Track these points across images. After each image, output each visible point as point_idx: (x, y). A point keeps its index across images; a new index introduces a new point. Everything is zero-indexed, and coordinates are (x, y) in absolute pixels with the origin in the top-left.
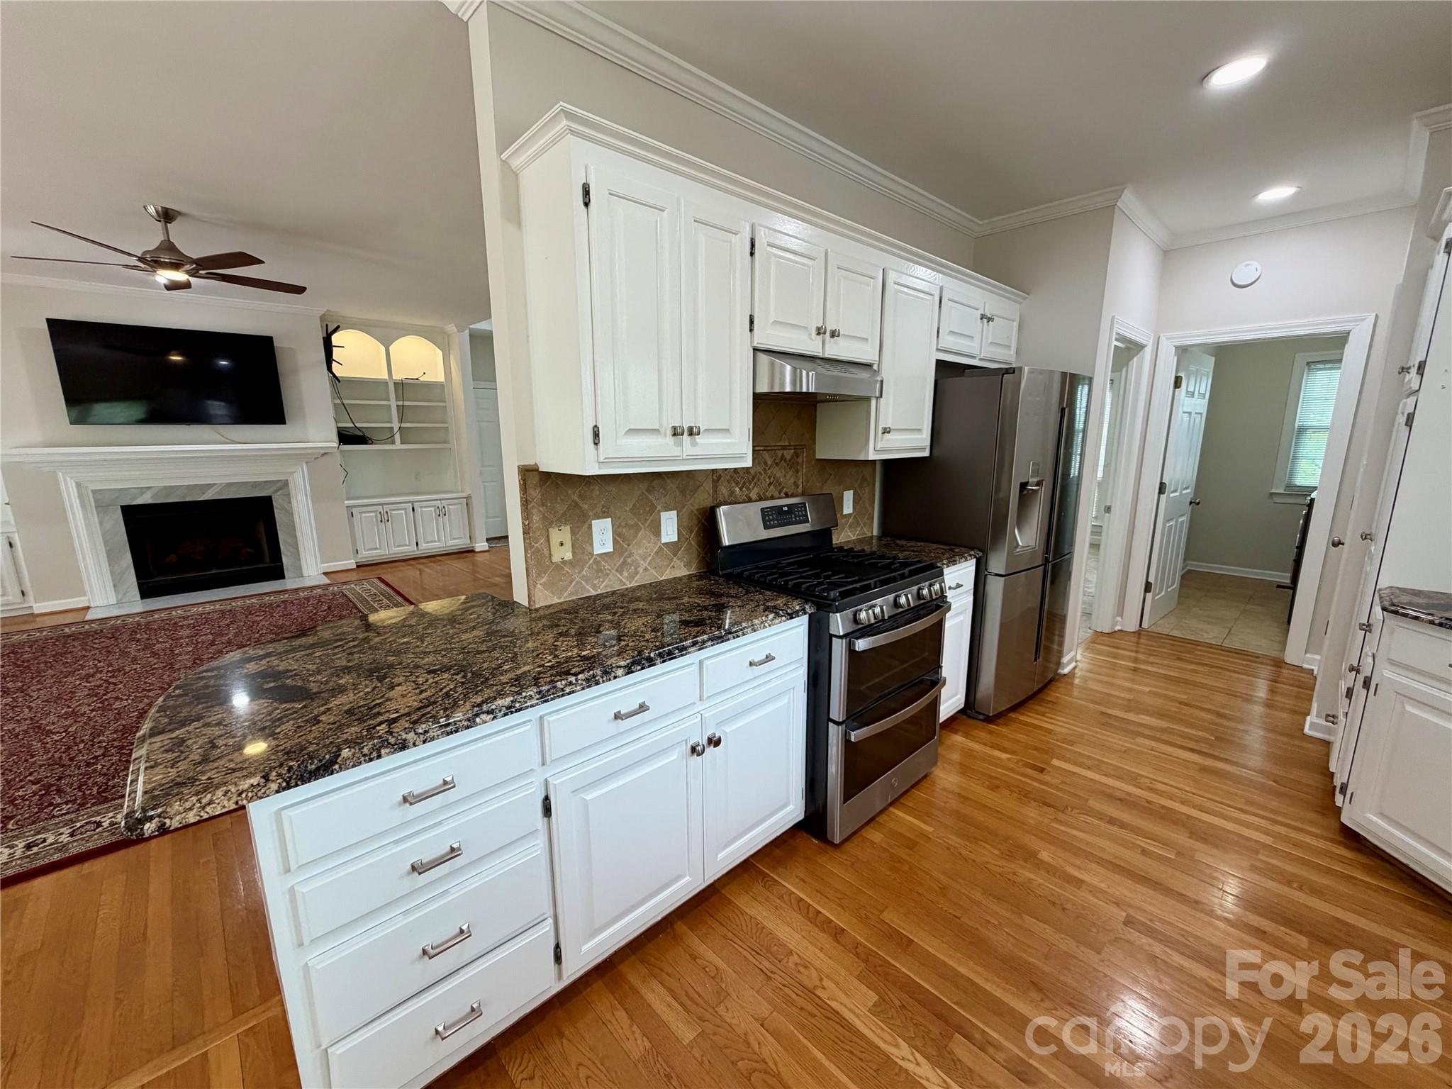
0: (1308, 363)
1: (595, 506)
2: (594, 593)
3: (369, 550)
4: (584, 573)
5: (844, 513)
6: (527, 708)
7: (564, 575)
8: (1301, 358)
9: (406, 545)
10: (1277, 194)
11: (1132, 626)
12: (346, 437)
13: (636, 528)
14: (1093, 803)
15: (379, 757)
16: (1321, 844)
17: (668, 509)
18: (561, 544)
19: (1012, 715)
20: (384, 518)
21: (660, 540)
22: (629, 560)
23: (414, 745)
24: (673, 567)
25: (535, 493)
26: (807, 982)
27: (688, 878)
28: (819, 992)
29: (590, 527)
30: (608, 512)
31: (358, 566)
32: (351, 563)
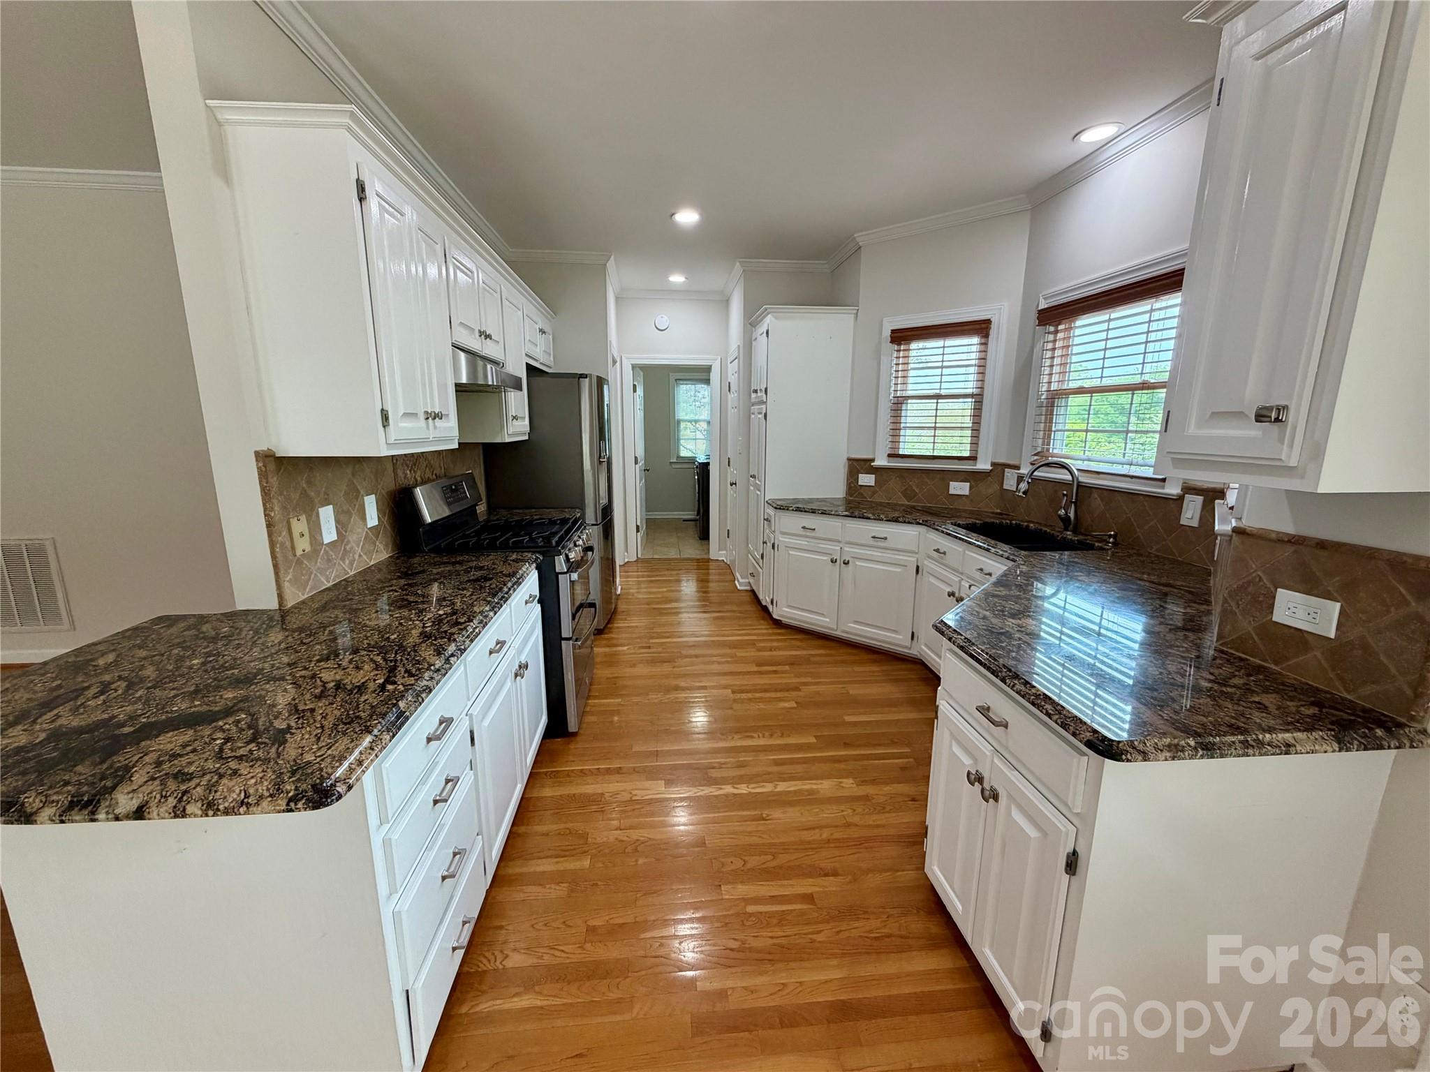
0: (676, 380)
1: (319, 493)
2: (328, 584)
4: (319, 564)
7: (305, 568)
8: (673, 376)
10: (677, 279)
11: (635, 559)
13: (349, 514)
14: (684, 652)
16: (770, 631)
17: (369, 493)
18: (301, 535)
19: (609, 626)
21: (366, 524)
22: (348, 548)
24: (377, 551)
25: (274, 481)
26: (626, 799)
28: (634, 798)
29: (318, 515)
30: (329, 499)
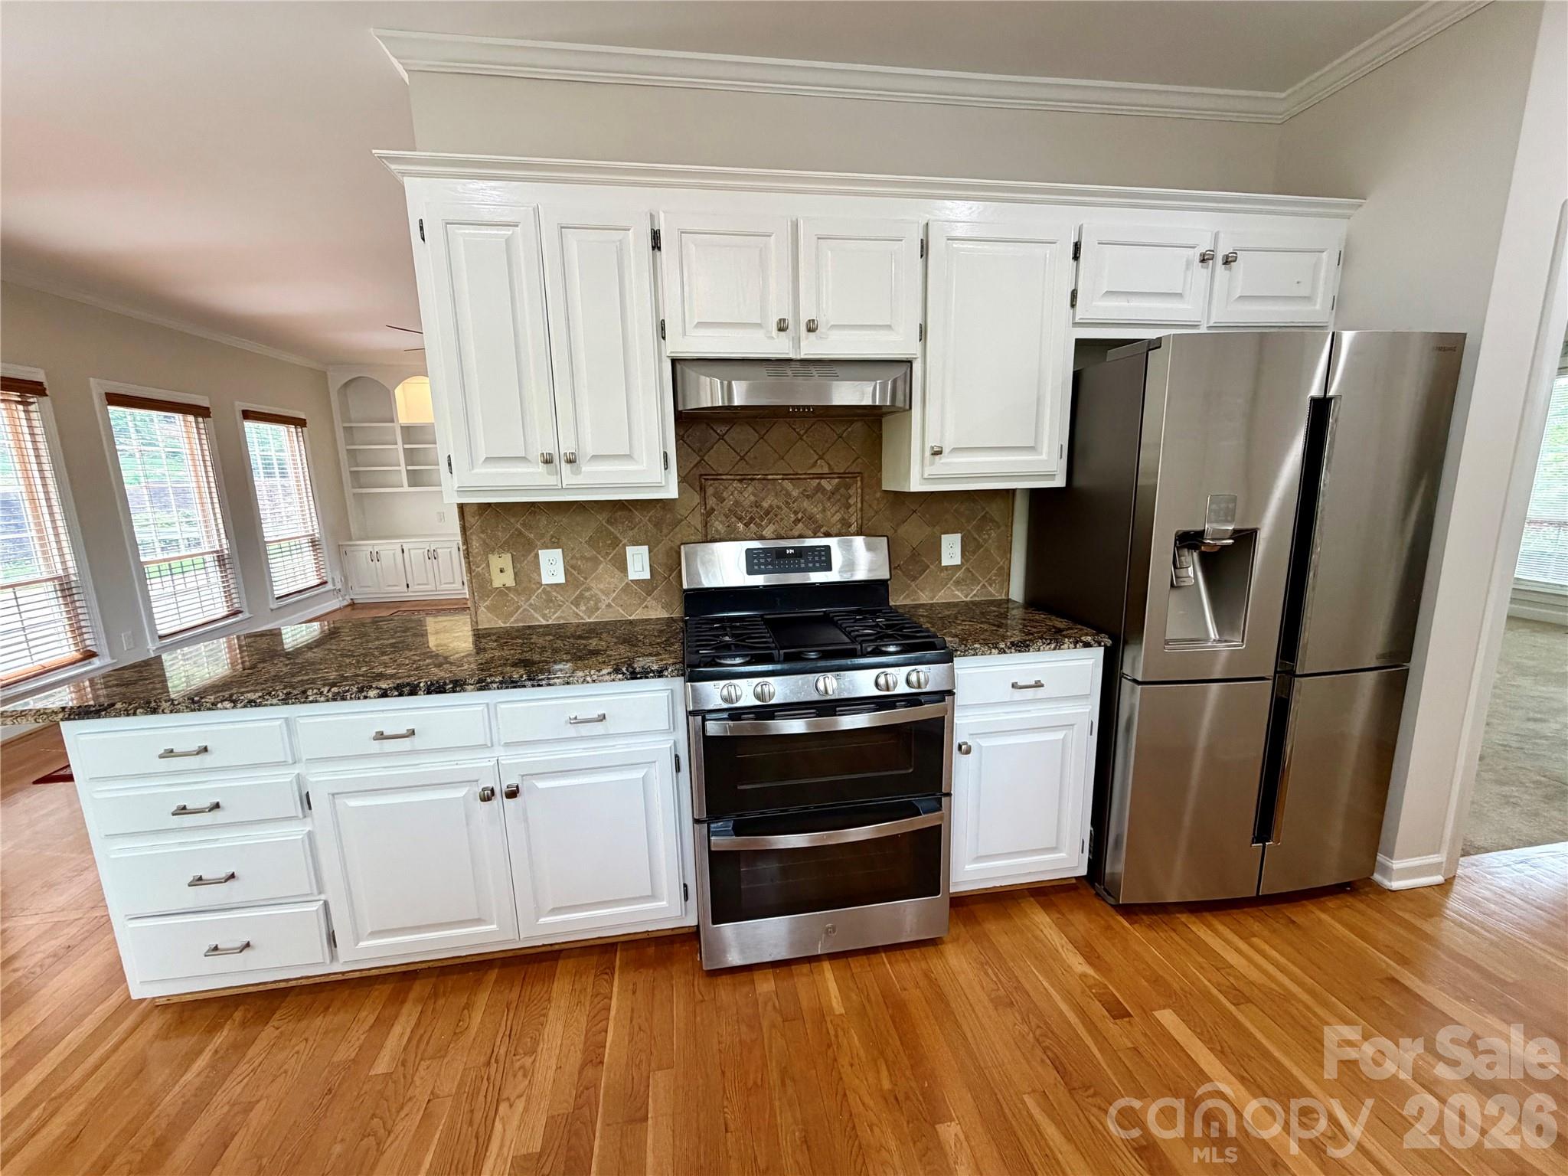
1: (542, 536)
2: (544, 622)
4: (532, 601)
5: (944, 564)
6: (266, 705)
7: (509, 601)
13: (595, 561)
15: (135, 714)
17: (636, 543)
18: (501, 571)
21: (626, 576)
22: (587, 594)
23: (163, 712)
24: (646, 607)
27: (495, 926)
29: (537, 556)
30: (558, 543)
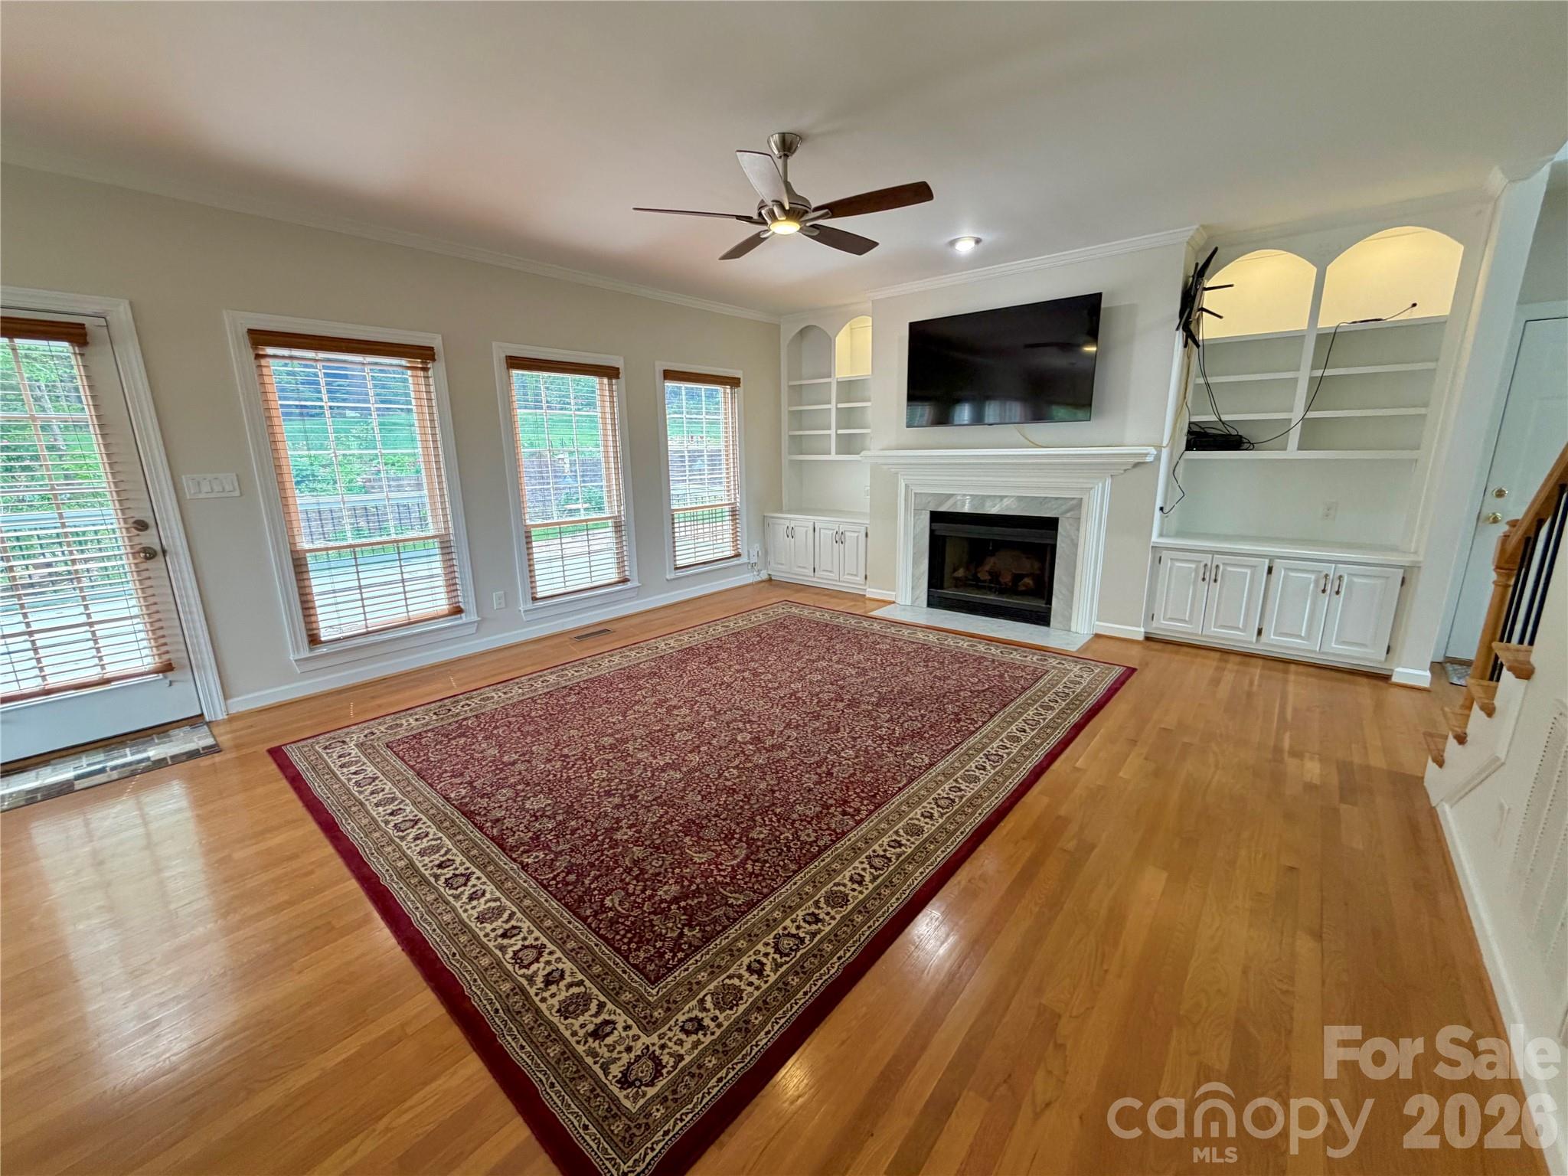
3: (1171, 619)
9: (1237, 628)
12: (1201, 439)
20: (1210, 575)
31: (1148, 638)
32: (1138, 632)
